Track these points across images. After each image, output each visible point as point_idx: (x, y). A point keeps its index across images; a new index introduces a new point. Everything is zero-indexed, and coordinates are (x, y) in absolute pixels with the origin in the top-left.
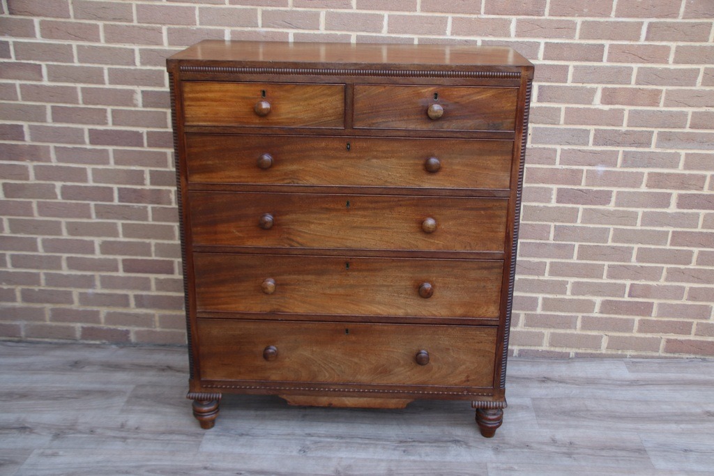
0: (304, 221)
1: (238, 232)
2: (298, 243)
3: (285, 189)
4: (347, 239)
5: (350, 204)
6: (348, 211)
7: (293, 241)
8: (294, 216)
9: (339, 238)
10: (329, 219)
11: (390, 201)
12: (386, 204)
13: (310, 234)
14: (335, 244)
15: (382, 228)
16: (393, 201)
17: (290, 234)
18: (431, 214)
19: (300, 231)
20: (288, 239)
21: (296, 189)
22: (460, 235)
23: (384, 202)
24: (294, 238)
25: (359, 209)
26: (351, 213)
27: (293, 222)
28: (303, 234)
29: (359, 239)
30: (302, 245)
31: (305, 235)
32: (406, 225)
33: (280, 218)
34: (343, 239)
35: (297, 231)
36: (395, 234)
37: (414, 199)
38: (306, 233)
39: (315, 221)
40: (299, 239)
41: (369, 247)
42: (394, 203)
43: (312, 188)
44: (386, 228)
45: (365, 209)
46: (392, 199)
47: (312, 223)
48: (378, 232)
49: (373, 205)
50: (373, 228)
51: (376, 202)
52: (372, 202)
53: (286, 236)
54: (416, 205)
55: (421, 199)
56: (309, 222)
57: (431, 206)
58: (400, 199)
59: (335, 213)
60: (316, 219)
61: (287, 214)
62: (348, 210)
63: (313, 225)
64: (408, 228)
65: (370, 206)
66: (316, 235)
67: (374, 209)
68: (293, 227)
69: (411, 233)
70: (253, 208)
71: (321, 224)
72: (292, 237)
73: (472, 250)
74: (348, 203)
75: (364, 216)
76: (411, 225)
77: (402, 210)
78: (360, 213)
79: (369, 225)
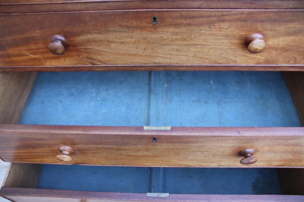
0: (101, 41)
1: (32, 54)
2: (100, 61)
3: (70, 7)
4: (155, 57)
5: (157, 20)
6: (155, 29)
7: (94, 60)
8: (89, 37)
9: (146, 56)
10: (132, 37)
11: (210, 16)
12: (204, 20)
13: (111, 53)
14: (141, 61)
15: (198, 45)
16: (215, 16)
17: (88, 53)
18: (260, 29)
19: (101, 51)
20: (87, 58)
21: (83, 6)
22: (287, 51)
23: (203, 17)
24: (95, 58)
25: (170, 25)
26: (159, 30)
27: (89, 42)
28: (103, 53)
29: (168, 56)
30: (104, 63)
31: (107, 54)
32: (227, 41)
33: (73, 39)
34: (150, 56)
35: (96, 50)
36: (211, 50)
37: (242, 13)
38: (108, 52)
39: (116, 40)
40: (99, 57)
41: (180, 63)
42: (215, 19)
43: (105, 4)
44: (203, 45)
45: (176, 25)
46: (214, 13)
47: (112, 42)
48: (192, 49)
49: (188, 21)
50: (186, 45)
51: (193, 17)
52: (186, 18)
53: (85, 55)
54: (245, 20)
55: (253, 13)
56: (109, 42)
57: (262, 21)
58: (225, 13)
59: (139, 31)
60: (115, 38)
61: (80, 35)
62: (155, 27)
63: (113, 45)
64: (228, 45)
65: (184, 22)
66: (118, 54)
67: (189, 25)
68: (90, 47)
69: (231, 49)
70: (38, 31)
71: (123, 42)
72: (92, 56)
73: (295, 63)
74: (155, 19)
75: (176, 34)
76: (233, 41)
77: (225, 25)
78: (172, 30)
79: (181, 43)
